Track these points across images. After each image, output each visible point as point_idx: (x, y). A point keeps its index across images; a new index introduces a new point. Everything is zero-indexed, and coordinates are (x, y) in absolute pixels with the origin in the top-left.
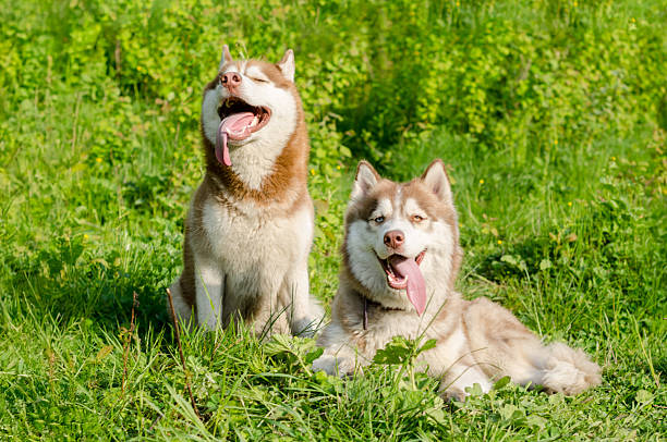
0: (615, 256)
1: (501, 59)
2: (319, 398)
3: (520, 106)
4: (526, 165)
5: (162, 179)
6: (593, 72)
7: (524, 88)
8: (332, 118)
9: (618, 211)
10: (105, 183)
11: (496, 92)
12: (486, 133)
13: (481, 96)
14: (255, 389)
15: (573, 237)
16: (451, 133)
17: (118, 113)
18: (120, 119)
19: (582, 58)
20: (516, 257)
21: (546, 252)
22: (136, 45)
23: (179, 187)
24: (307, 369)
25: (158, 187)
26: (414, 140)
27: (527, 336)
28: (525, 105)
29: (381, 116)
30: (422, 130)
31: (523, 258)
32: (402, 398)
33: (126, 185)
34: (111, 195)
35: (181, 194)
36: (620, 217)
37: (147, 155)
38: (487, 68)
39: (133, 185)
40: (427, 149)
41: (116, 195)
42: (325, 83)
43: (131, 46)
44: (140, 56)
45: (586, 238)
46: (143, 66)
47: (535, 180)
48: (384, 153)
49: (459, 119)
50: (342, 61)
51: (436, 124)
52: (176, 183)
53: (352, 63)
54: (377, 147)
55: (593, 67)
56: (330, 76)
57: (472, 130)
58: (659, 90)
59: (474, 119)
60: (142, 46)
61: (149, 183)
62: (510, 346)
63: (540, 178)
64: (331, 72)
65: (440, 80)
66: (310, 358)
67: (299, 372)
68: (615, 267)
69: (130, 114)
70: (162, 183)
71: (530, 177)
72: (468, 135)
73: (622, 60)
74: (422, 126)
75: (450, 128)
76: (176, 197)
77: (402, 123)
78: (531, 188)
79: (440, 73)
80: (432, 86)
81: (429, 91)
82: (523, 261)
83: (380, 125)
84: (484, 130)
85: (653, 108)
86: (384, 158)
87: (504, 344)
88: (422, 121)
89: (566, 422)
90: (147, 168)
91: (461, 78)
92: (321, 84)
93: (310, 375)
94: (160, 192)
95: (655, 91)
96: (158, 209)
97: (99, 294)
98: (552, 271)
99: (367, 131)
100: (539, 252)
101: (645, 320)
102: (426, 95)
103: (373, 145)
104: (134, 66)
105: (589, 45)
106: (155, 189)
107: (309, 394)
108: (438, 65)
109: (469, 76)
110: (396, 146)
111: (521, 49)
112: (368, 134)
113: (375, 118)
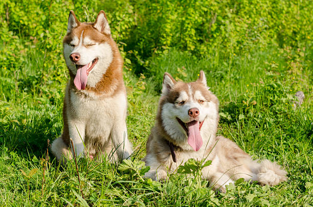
0: (277, 111)
1: (203, 13)
2: (150, 193)
3: (213, 36)
4: (219, 66)
5: (37, 77)
6: (248, 19)
7: (214, 27)
8: (121, 44)
9: (277, 89)
10: (9, 80)
11: (200, 30)
12: (195, 50)
13: (193, 32)
14: (115, 190)
15: (255, 102)
16: (178, 50)
17: (12, 44)
18: (13, 47)
19: (242, 12)
20: (225, 113)
21: (241, 110)
22: (18, 10)
23: (47, 81)
24: (141, 178)
25: (36, 81)
26: (160, 55)
27: (245, 156)
28: (215, 35)
29: (142, 43)
30: (164, 50)
31: (229, 114)
32: (195, 192)
33: (19, 81)
34: (12, 86)
35: (47, 85)
36: (278, 92)
37: (28, 65)
38: (196, 18)
39: (22, 80)
40: (167, 60)
41: (14, 86)
42: (116, 27)
43: (15, 10)
44: (21, 15)
45: (262, 103)
46: (22, 20)
47: (224, 74)
48: (145, 61)
49: (182, 44)
50: (124, 15)
51: (171, 46)
52: (45, 79)
53: (128, 17)
54: (141, 58)
55: (248, 17)
56: (119, 23)
57: (189, 49)
58: (278, 27)
59: (189, 44)
60: (21, 10)
61: (31, 79)
62: (238, 161)
63: (226, 72)
64: (119, 21)
65: (172, 24)
66: (143, 172)
67: (137, 179)
68: (277, 117)
69: (18, 45)
70: (37, 79)
71: (221, 72)
72: (187, 52)
73: (262, 13)
74: (163, 47)
75: (178, 48)
76: (45, 86)
77: (153, 46)
78: (222, 77)
79: (172, 21)
80: (168, 27)
81: (167, 30)
82: (229, 115)
83: (141, 47)
84: (194, 49)
85: (275, 37)
86: (145, 64)
87: (235, 161)
88: (165, 45)
89: (279, 202)
90: (29, 72)
91: (183, 23)
92: (114, 27)
93: (143, 181)
94: (36, 84)
95: (276, 28)
96: (36, 92)
97: (16, 138)
98: (245, 120)
99: (136, 51)
100: (238, 111)
101: (296, 144)
102: (165, 32)
103: (138, 57)
104: (17, 20)
105: (246, 6)
106: (34, 82)
107: (144, 191)
108: (171, 17)
109: (187, 22)
110: (150, 58)
111: (212, 8)
112: (137, 52)
113: (139, 44)
